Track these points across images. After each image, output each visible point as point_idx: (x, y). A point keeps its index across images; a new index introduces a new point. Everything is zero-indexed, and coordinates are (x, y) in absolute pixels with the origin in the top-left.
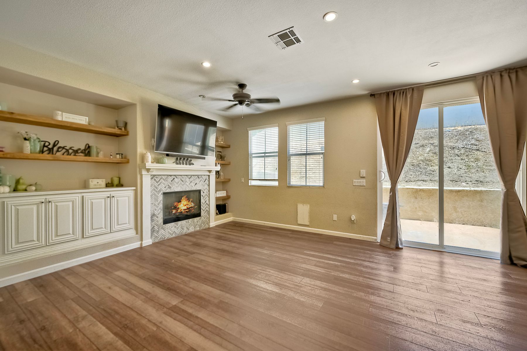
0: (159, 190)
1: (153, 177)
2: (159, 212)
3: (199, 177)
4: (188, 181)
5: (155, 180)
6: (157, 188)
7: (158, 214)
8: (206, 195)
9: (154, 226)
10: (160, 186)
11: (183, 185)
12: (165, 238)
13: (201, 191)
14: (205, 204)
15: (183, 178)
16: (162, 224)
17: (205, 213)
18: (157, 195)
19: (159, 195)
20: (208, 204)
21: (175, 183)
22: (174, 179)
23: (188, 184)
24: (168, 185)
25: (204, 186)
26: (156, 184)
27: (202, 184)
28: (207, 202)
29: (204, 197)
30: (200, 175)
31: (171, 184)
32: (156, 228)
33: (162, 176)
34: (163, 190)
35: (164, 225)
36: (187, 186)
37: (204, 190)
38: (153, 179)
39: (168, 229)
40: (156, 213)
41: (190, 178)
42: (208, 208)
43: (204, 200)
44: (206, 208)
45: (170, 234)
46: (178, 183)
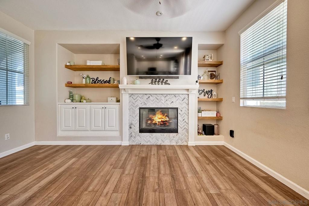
0: (136, 105)
1: (131, 95)
2: (136, 122)
3: (176, 96)
4: (163, 99)
5: (133, 98)
6: (134, 104)
7: (135, 124)
8: (185, 113)
9: (132, 133)
10: (137, 102)
11: (158, 103)
12: (140, 144)
13: (178, 110)
14: (183, 122)
15: (158, 96)
16: (139, 132)
17: (183, 130)
18: (135, 109)
19: (136, 109)
20: (187, 122)
21: (150, 101)
22: (149, 97)
23: (163, 102)
24: (144, 102)
25: (182, 104)
26: (134, 101)
27: (179, 103)
28: (186, 120)
29: (182, 115)
30: (177, 94)
31: (146, 101)
32: (133, 134)
33: (139, 95)
34: (140, 105)
35: (140, 133)
36: (163, 103)
37: (182, 108)
38: (131, 97)
39: (143, 137)
40: (133, 122)
41: (166, 97)
42: (186, 126)
43: (182, 118)
44: (184, 126)
45: (146, 141)
46: (153, 100)
